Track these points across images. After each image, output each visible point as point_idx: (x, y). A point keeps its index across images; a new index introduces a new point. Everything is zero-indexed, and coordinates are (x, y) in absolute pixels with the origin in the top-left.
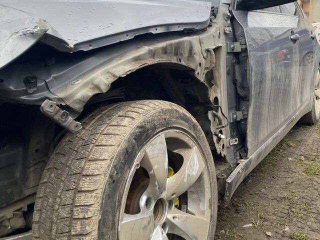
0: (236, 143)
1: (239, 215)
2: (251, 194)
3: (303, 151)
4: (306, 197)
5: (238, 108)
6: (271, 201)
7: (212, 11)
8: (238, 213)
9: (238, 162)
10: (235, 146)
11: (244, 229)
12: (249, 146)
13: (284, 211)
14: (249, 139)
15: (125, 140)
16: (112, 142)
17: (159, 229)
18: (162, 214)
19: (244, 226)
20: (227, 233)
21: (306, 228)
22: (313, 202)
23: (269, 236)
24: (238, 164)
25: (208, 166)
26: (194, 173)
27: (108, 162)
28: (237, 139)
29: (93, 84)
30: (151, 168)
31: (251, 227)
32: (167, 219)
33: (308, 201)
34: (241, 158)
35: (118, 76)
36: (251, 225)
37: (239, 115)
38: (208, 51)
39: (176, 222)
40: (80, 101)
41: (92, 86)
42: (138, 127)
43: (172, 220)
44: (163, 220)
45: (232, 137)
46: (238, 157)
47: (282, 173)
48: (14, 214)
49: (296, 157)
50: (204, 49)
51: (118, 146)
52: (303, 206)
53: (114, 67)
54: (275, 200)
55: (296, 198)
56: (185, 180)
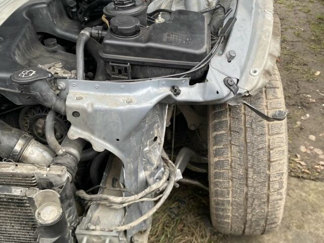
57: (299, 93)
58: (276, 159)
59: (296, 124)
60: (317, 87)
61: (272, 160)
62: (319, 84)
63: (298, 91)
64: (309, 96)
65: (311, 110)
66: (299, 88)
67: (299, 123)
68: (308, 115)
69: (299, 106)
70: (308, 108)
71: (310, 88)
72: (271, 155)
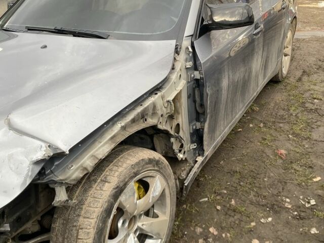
0: (195, 147)
1: (199, 189)
2: (211, 167)
3: (264, 116)
4: (254, 170)
5: (198, 120)
6: (226, 174)
7: (176, 48)
8: (199, 187)
9: (197, 159)
10: (194, 149)
11: (200, 203)
12: (205, 148)
13: (234, 185)
14: (205, 143)
15: (106, 202)
16: (97, 205)
17: (132, 235)
18: (135, 223)
19: (201, 201)
20: (188, 208)
21: (248, 202)
22: (258, 176)
23: (218, 210)
24: (196, 161)
25: (168, 183)
26: (157, 194)
27: (96, 219)
28: (196, 144)
29: (82, 167)
30: (125, 208)
31: (206, 201)
32: (138, 226)
33: (255, 175)
34: (199, 155)
35: (100, 159)
36: (206, 199)
37: (198, 125)
38: (168, 101)
39: (144, 227)
40: (74, 180)
41: (82, 168)
42: (114, 189)
43: (141, 227)
44: (135, 227)
45: (192, 142)
46: (197, 155)
47: (241, 142)
48: (32, 225)
49: (256, 123)
50: (165, 101)
51: (101, 208)
52: (250, 180)
53: (97, 150)
54: (229, 174)
55: (246, 171)
56: (150, 201)
57: (279, 194)
58: (81, 238)
59: (250, 224)
60: (303, 194)
61: (79, 237)
62: (308, 191)
63: (280, 192)
64: (288, 200)
65: (278, 215)
66: (283, 189)
67: (253, 224)
68: (270, 219)
69: (268, 207)
70: (276, 212)
71: (296, 193)
72: (79, 233)
